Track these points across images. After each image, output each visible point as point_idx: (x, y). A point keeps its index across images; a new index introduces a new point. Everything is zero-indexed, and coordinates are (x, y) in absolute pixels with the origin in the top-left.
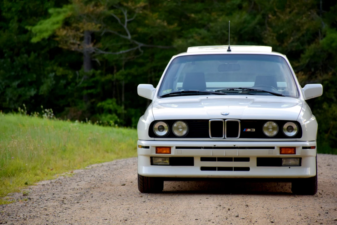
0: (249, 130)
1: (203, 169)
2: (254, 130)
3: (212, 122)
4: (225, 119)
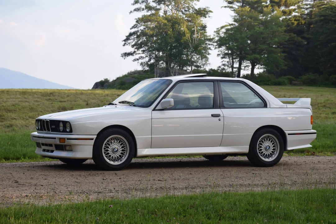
4: (45, 119)
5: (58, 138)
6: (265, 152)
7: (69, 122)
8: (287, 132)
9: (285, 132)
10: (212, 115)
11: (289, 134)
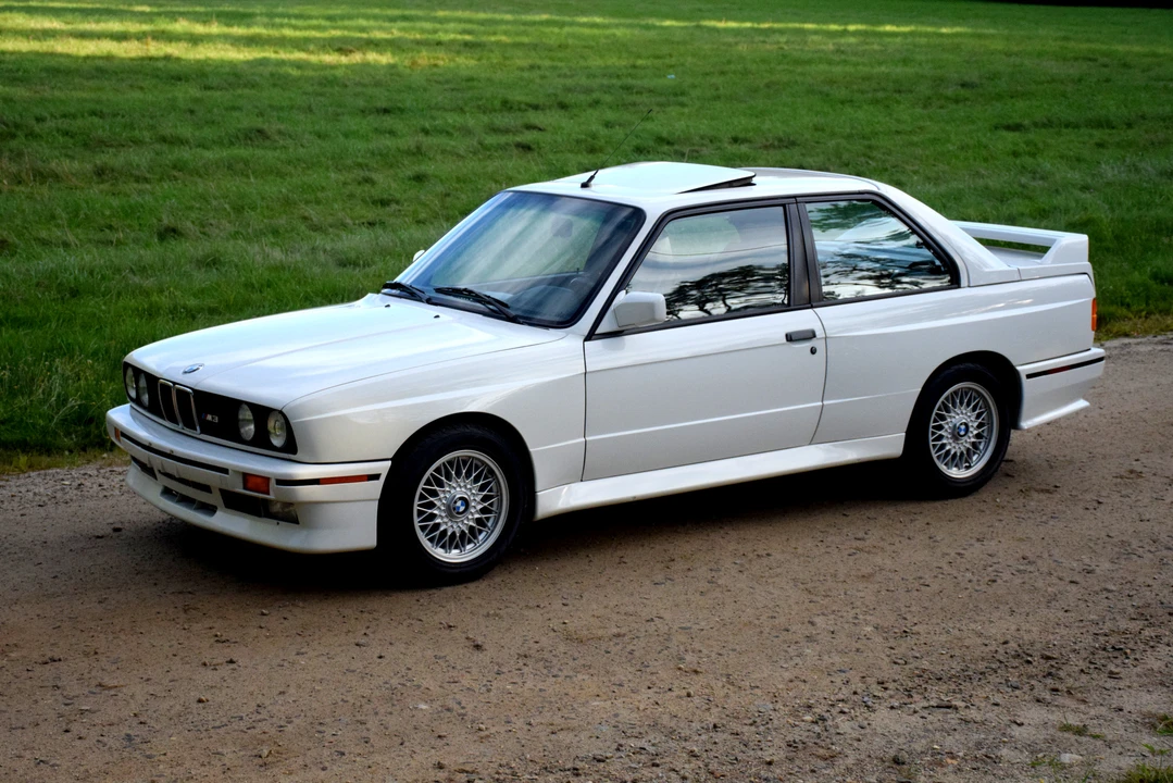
0: (209, 417)
1: (167, 492)
2: (216, 420)
3: (162, 385)
4: (174, 383)
5: (236, 472)
6: (950, 444)
7: (281, 412)
8: (1023, 369)
9: (1018, 368)
10: (787, 335)
11: (1029, 376)
